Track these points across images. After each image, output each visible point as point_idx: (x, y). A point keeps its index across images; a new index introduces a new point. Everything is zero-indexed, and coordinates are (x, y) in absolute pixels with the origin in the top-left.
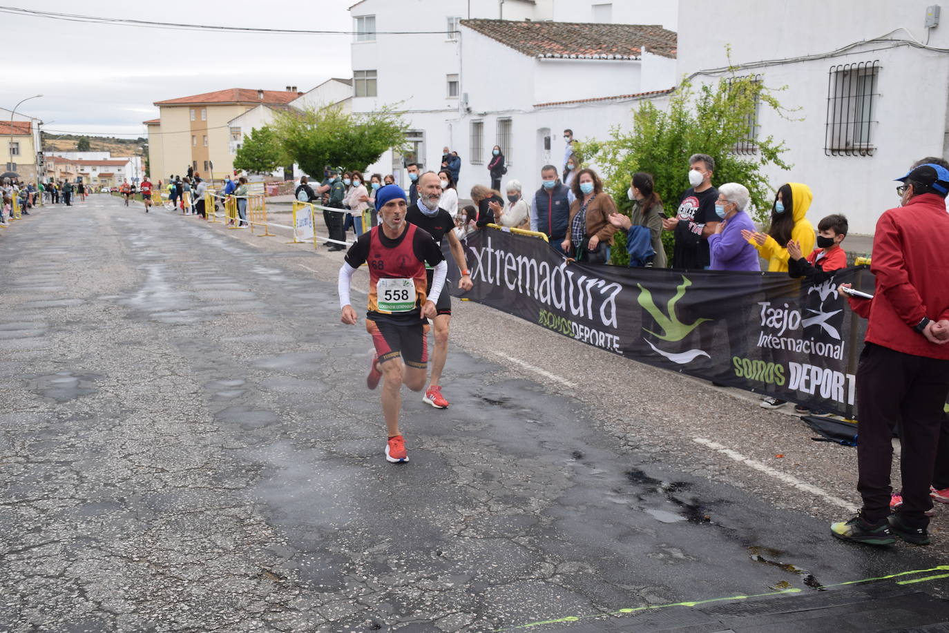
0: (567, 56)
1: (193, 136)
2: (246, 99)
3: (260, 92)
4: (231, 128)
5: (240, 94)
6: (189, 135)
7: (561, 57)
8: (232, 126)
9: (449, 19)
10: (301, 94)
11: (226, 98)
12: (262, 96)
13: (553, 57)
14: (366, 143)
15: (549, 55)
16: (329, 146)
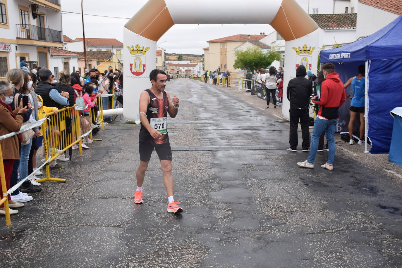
0: (335, 29)
1: (221, 54)
2: (243, 39)
3: (249, 35)
4: (235, 51)
5: (241, 37)
6: (220, 54)
7: (333, 29)
8: (235, 50)
9: (314, 9)
10: (266, 36)
11: (235, 39)
12: (249, 37)
13: (330, 29)
14: (267, 59)
15: (329, 29)
16: (254, 60)
